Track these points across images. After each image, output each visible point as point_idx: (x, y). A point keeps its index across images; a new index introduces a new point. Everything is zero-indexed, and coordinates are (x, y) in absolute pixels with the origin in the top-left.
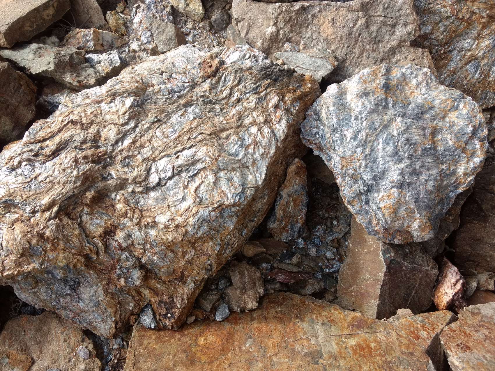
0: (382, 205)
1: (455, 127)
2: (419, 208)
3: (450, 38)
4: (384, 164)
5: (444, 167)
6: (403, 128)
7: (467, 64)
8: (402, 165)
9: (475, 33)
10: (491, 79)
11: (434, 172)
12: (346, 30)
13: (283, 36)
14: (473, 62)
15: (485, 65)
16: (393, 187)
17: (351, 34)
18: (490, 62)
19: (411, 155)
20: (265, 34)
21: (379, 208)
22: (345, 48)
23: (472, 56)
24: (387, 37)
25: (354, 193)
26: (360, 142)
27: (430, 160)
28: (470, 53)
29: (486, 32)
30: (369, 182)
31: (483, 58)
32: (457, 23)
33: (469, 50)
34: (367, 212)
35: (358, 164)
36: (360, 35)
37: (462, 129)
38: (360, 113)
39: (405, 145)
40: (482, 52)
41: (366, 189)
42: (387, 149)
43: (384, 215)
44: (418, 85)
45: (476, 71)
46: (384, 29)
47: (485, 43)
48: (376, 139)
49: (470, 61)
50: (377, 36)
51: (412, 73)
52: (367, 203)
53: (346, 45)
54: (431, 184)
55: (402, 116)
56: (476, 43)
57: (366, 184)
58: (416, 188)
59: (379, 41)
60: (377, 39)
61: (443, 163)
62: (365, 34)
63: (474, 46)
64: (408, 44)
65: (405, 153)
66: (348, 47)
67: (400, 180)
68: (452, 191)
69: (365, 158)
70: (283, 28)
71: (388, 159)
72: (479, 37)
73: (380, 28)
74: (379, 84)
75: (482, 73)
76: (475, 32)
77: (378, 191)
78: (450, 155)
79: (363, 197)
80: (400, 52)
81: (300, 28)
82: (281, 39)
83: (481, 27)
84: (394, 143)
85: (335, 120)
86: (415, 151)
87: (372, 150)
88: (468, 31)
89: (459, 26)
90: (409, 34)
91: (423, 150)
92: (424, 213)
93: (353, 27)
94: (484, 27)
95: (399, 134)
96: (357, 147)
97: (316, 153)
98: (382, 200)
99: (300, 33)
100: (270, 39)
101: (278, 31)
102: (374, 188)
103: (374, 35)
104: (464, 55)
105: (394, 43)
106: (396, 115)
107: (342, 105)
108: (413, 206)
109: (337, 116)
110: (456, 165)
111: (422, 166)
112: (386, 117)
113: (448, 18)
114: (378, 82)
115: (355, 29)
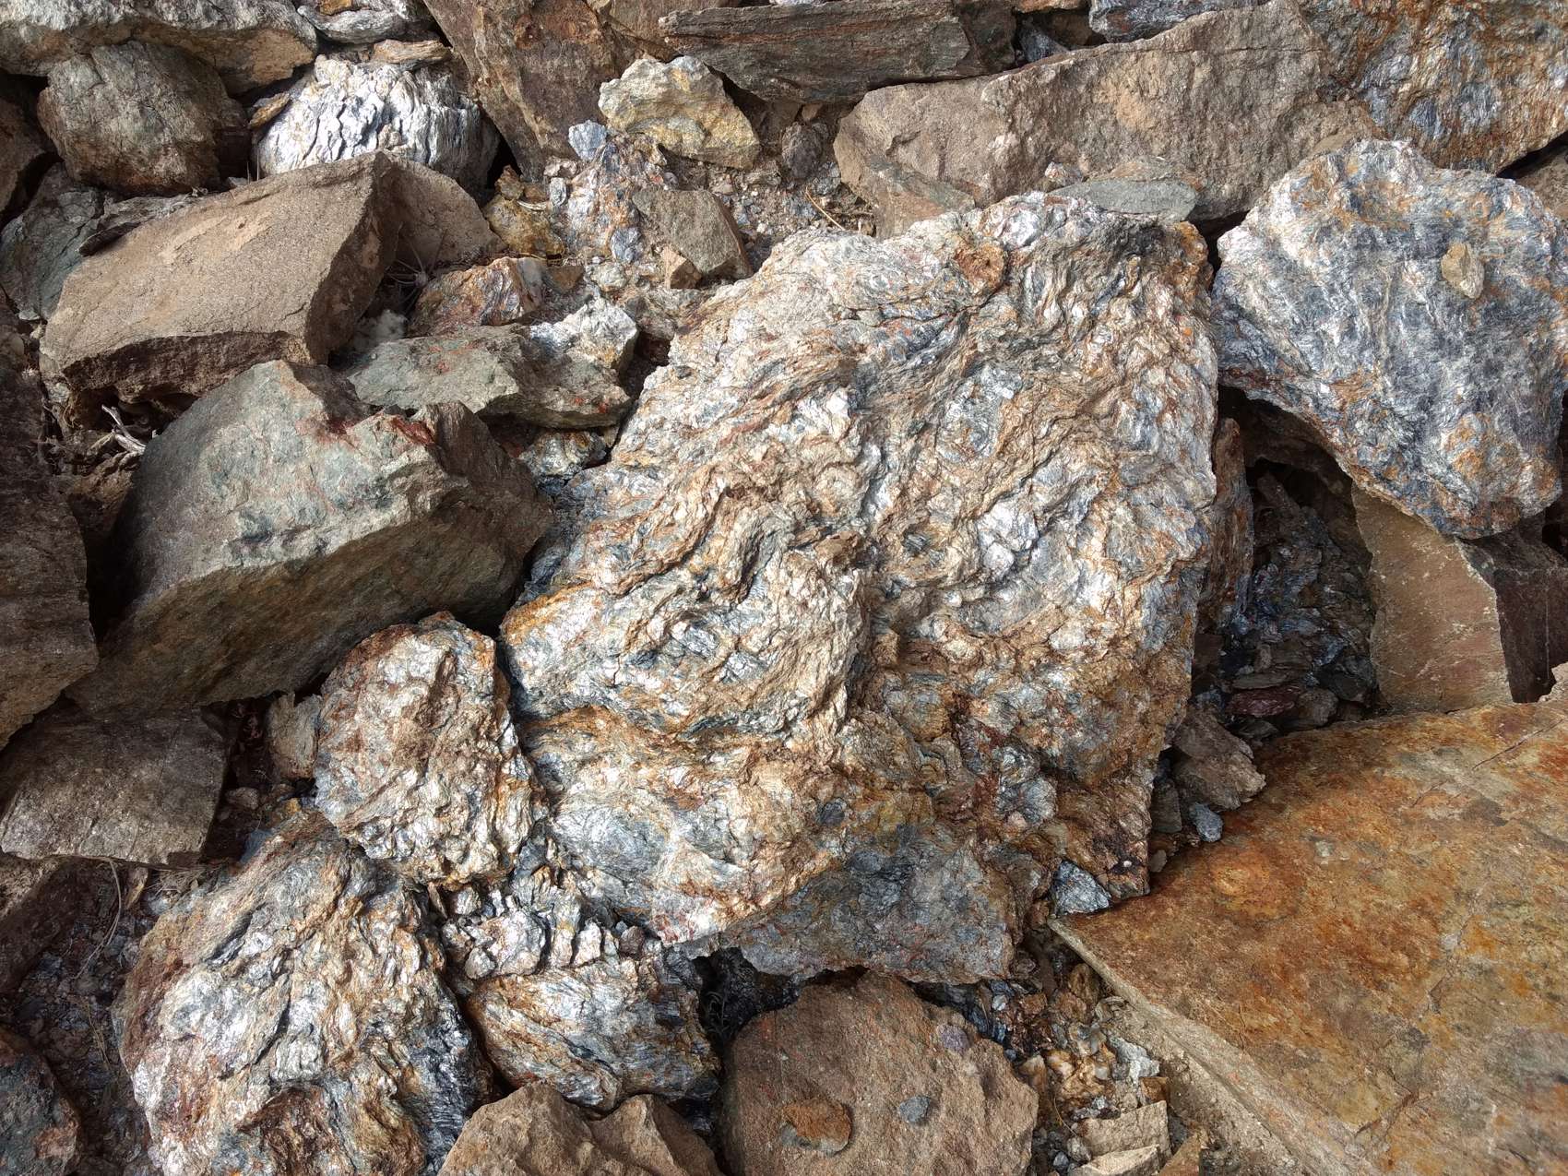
0: (1451, 460)
1: (1515, 251)
2: (1523, 439)
3: (1360, 63)
4: (1427, 371)
5: (1531, 339)
6: (1431, 282)
7: (1407, 112)
8: (1464, 361)
9: (1406, 39)
10: (1466, 131)
11: (1518, 356)
12: (1175, 101)
13: (1037, 150)
14: (1420, 105)
15: (1447, 104)
16: (1463, 412)
17: (1187, 107)
18: (1455, 94)
19: (1469, 334)
20: (991, 156)
21: (1450, 468)
22: (1185, 143)
23: (1415, 90)
24: (1265, 95)
25: (1386, 452)
26: (1365, 337)
27: (1504, 334)
28: (1406, 87)
29: (1430, 30)
30: (1415, 418)
31: (1439, 91)
32: (1368, 26)
33: (1403, 80)
34: (1421, 485)
35: (1380, 387)
36: (1206, 104)
37: (1530, 249)
38: (1335, 275)
39: (1449, 315)
40: (1434, 77)
41: (1411, 434)
42: (1421, 336)
43: (1464, 479)
44: (1405, 179)
45: (1432, 124)
46: (1254, 78)
47: (1436, 56)
48: (1390, 321)
49: (1413, 105)
50: (1244, 96)
51: (1381, 160)
52: (1418, 466)
53: (1185, 137)
54: (1526, 381)
55: (1415, 258)
56: (1416, 61)
57: (1409, 425)
58: (1504, 399)
59: (1250, 107)
60: (1246, 104)
61: (1526, 332)
62: (1218, 101)
63: (1414, 68)
64: (1314, 97)
65: (1456, 333)
66: (1191, 138)
67: (1472, 393)
68: (1556, 386)
69: (1387, 371)
70: (1032, 132)
71: (1432, 355)
72: (1418, 45)
73: (1244, 79)
74: (1340, 202)
75: (1445, 124)
76: (1408, 36)
77: (1435, 432)
78: (1534, 311)
79: (1408, 456)
80: (1302, 120)
81: (1069, 121)
82: (1035, 160)
83: (1417, 22)
84: (1428, 319)
85: (1291, 307)
86: (1472, 323)
87: (1393, 348)
88: (1394, 37)
89: (1374, 30)
90: (1311, 75)
91: (1485, 316)
92: (1534, 448)
93: (1188, 89)
94: (1425, 21)
95: (1429, 296)
96: (1361, 351)
97: (1253, 394)
98: (1449, 447)
99: (1071, 134)
100: (1008, 168)
101: (1023, 143)
102: (1428, 427)
103: (1237, 95)
104: (1396, 94)
105: (1283, 104)
106: (1401, 259)
107: (1289, 269)
108: (1512, 439)
109: (1292, 296)
110: (1549, 329)
111: (1497, 351)
112: (1383, 270)
113: (1347, 19)
114: (1336, 197)
115: (1193, 93)
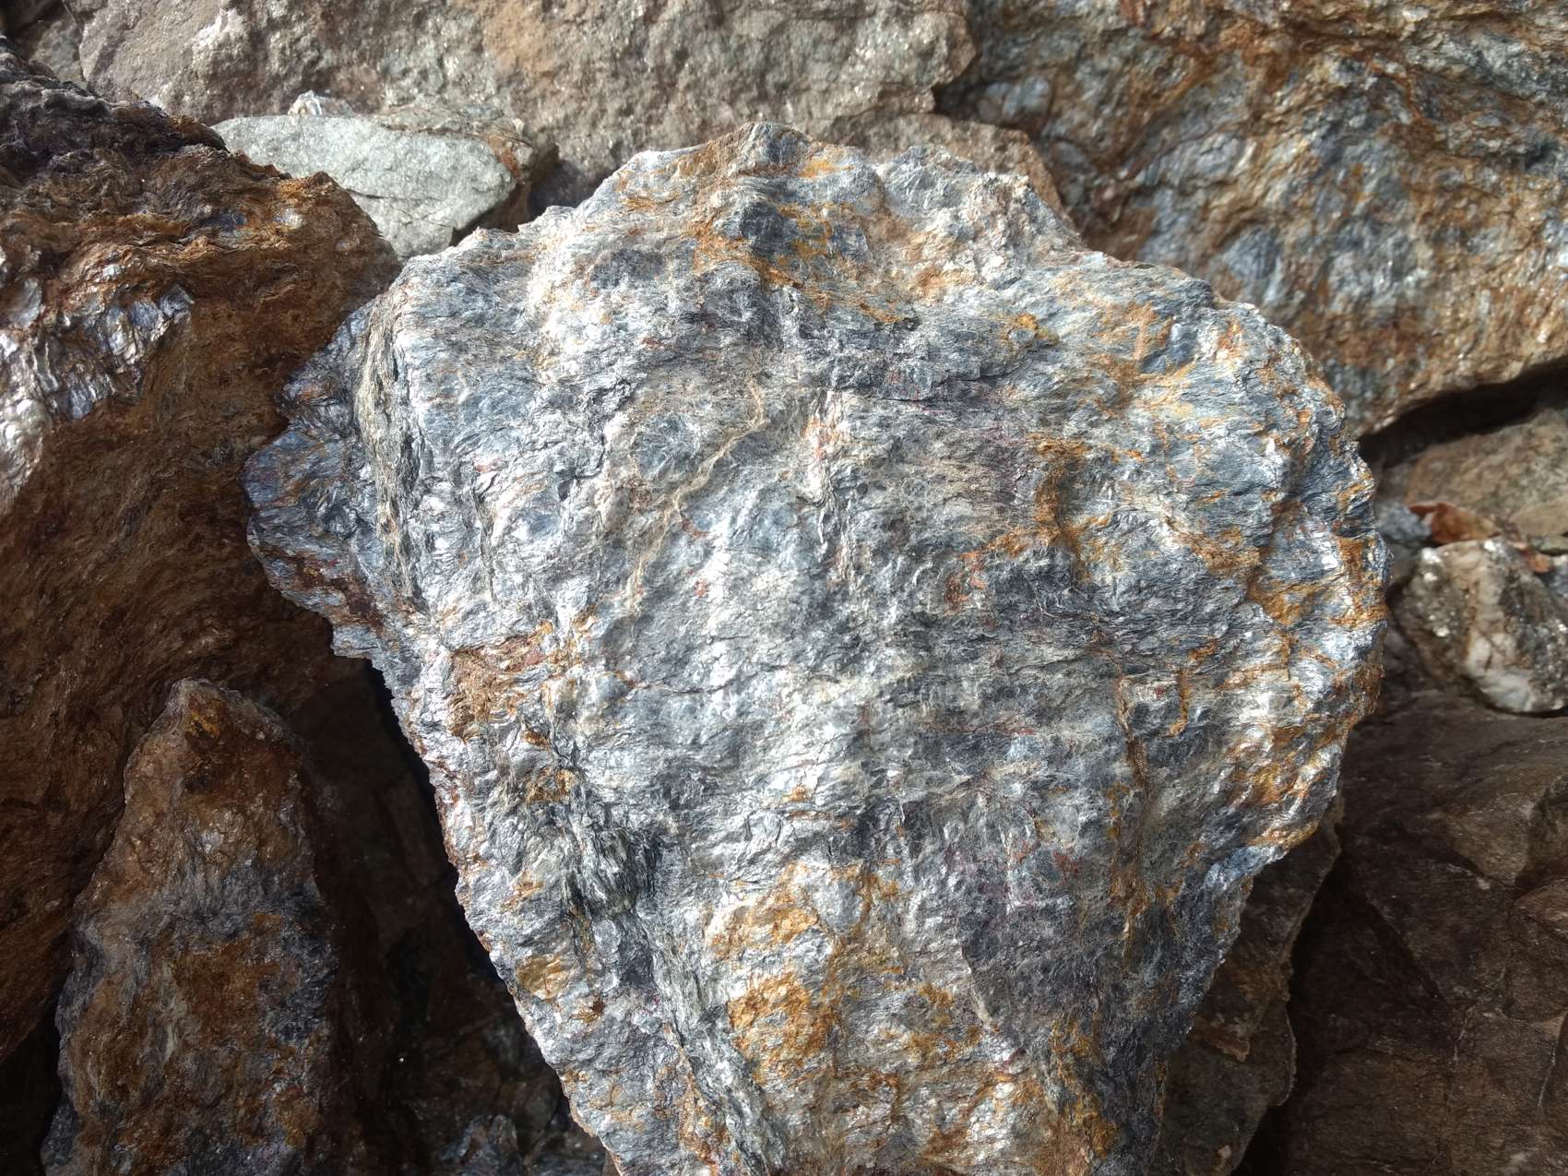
0: (733, 990)
2: (1001, 990)
3: (1134, 129)
4: (738, 683)
5: (1146, 695)
6: (861, 454)
7: (1222, 243)
8: (860, 688)
9: (1236, 107)
10: (1337, 307)
11: (1087, 729)
12: (608, 35)
13: (284, 62)
14: (1246, 235)
15: (1300, 246)
16: (802, 846)
17: (635, 51)
18: (1323, 230)
19: (928, 622)
20: (188, 52)
21: (710, 1016)
22: (610, 118)
23: (1239, 207)
24: (819, 71)
25: (535, 905)
26: (577, 538)
27: (1051, 654)
28: (1227, 198)
29: (1286, 98)
30: (636, 820)
31: (1287, 216)
32: (1152, 59)
33: (1222, 184)
36: (681, 56)
39: (882, 552)
40: (1280, 187)
41: (612, 869)
42: (760, 584)
43: (748, 1068)
44: (960, 238)
45: (1270, 269)
46: (801, 35)
47: (1291, 148)
48: (690, 526)
49: (1236, 233)
50: (768, 64)
52: (637, 975)
53: (613, 106)
54: (1074, 809)
55: (864, 388)
56: (1249, 151)
57: (610, 837)
58: (970, 844)
59: (782, 87)
60: (770, 78)
61: (1138, 672)
62: (709, 55)
63: (1243, 163)
64: (927, 101)
65: (881, 605)
66: (627, 111)
67: (848, 789)
68: (1221, 856)
69: (611, 648)
70: (285, 23)
71: (765, 648)
72: (1257, 124)
73: (779, 30)
74: (717, 213)
75: (1292, 282)
76: (1240, 101)
77: (704, 874)
78: (1177, 619)
79: (605, 934)
80: (892, 140)
81: (381, 26)
82: (277, 80)
83: (1260, 75)
84: (807, 545)
85: (421, 409)
86: (951, 592)
87: (660, 594)
88: (1207, 97)
89: (1164, 71)
90: (926, 54)
91: (1001, 588)
92: (1045, 1032)
93: (649, 19)
94: (1278, 75)
95: (837, 487)
96: (557, 576)
97: (348, 640)
98: (730, 946)
99: (379, 53)
100: (213, 78)
101: (256, 39)
102: (673, 861)
103: (753, 57)
104: (1206, 207)
105: (858, 95)
106: (820, 381)
108: (955, 980)
109: (441, 385)
110: (1220, 683)
111: (1001, 693)
112: (759, 395)
113: (1111, 36)
114: (715, 200)
115: (655, 33)
